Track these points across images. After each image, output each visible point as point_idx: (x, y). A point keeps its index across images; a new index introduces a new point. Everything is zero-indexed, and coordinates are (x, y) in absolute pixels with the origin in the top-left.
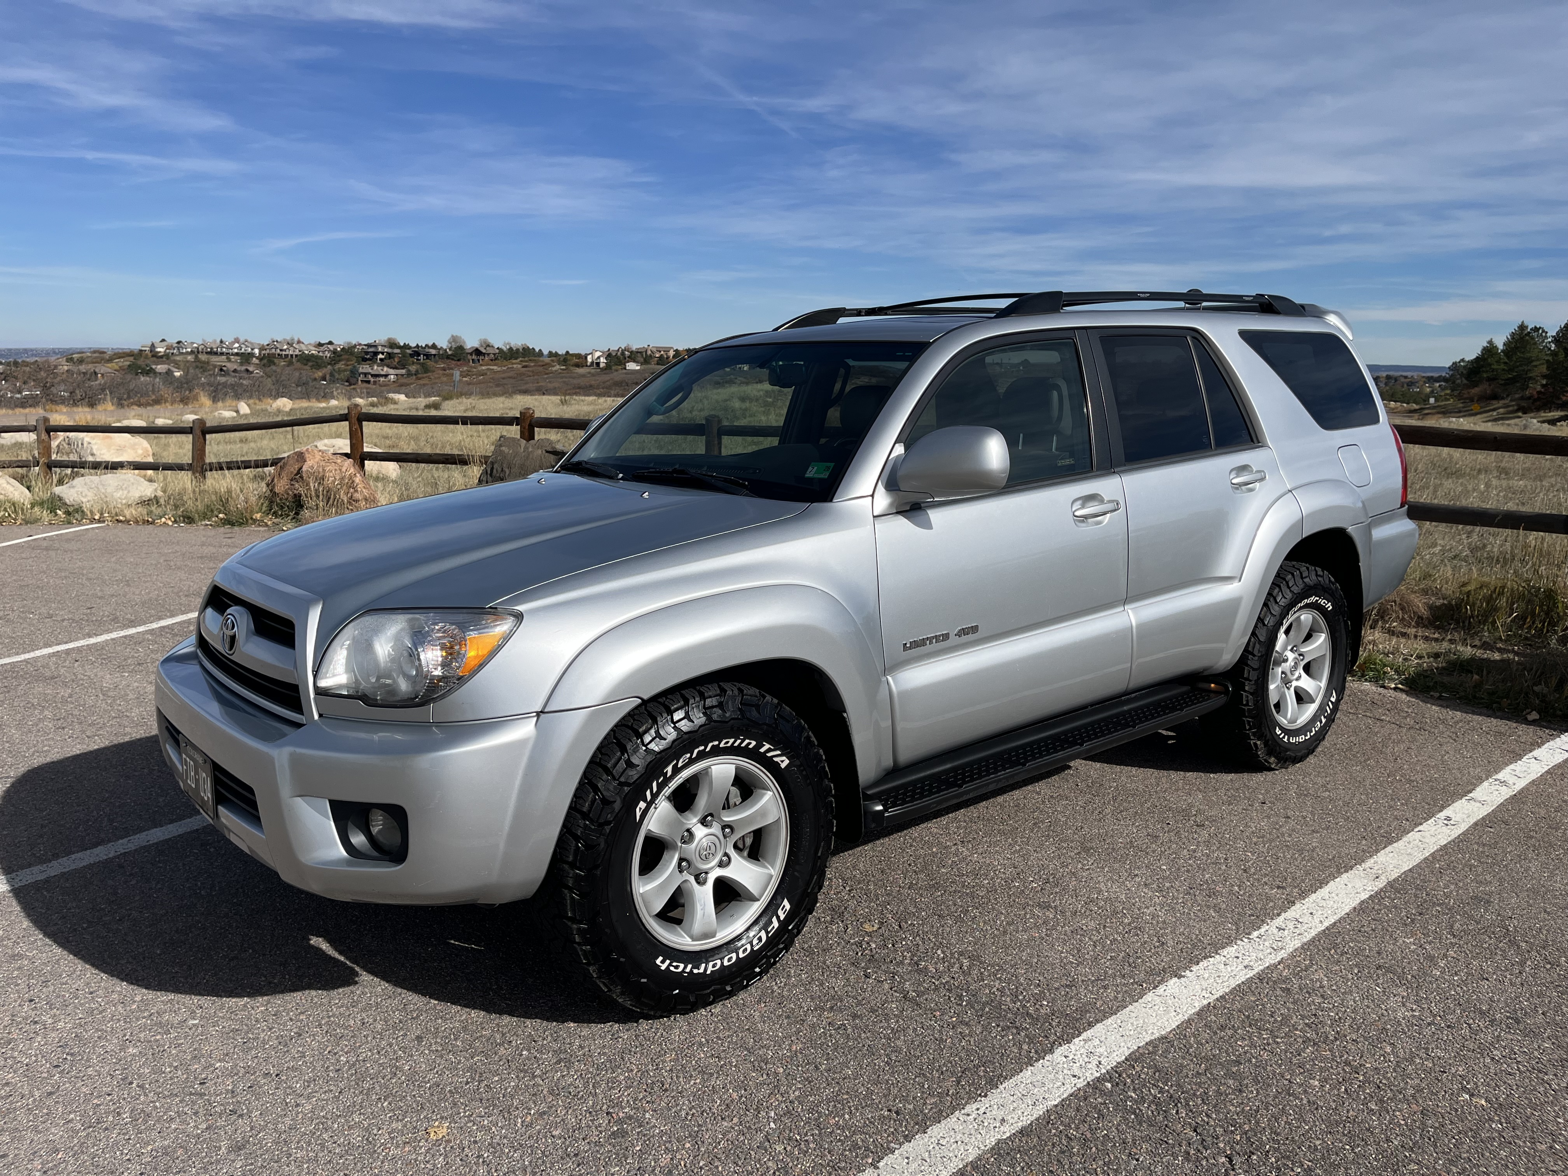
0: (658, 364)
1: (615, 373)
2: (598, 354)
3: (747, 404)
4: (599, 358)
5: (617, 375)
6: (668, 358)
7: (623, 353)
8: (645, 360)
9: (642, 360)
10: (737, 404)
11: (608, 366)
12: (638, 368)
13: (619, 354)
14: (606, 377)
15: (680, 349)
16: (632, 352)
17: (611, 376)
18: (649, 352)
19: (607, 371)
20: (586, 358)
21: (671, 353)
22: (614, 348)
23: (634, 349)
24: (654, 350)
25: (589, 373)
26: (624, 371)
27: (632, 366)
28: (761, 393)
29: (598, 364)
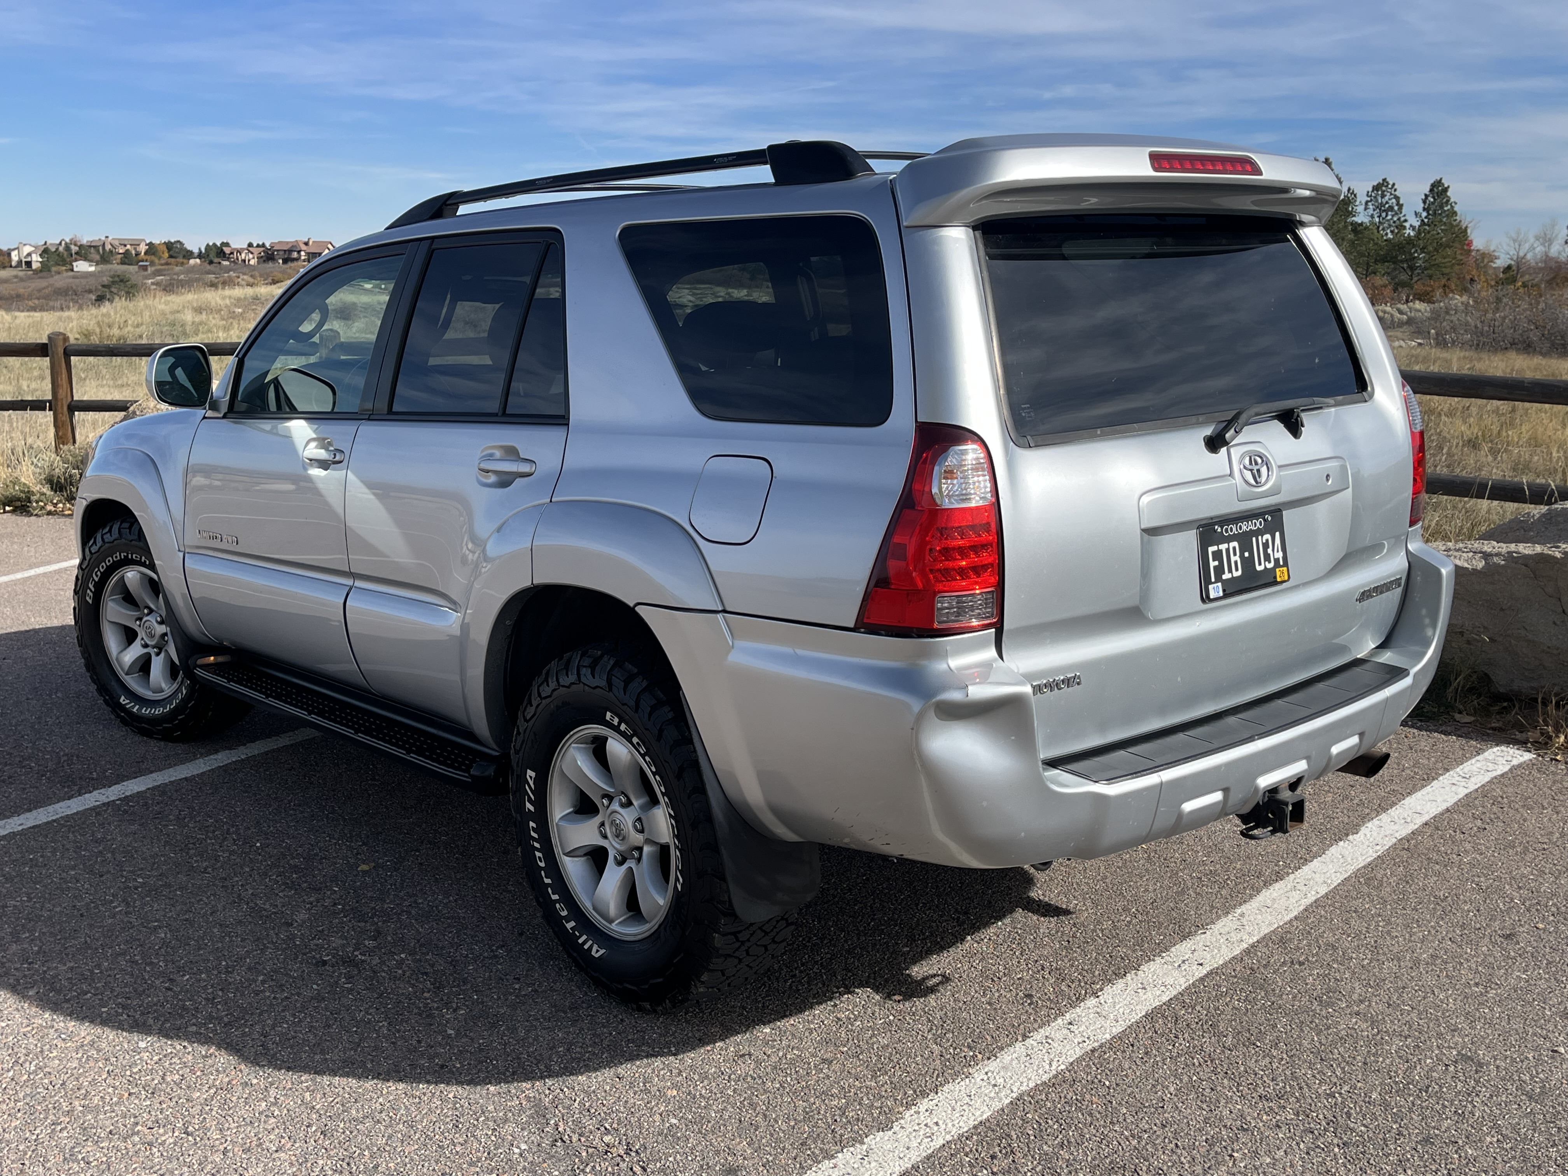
0: (123, 263)
1: (57, 277)
2: (27, 249)
3: (204, 316)
4: (29, 254)
5: (60, 280)
6: (137, 254)
7: (67, 248)
8: (102, 257)
9: (98, 257)
10: (189, 317)
11: (45, 268)
12: (92, 269)
13: (61, 249)
14: (42, 283)
15: (156, 241)
16: (81, 247)
17: (51, 281)
18: (108, 247)
19: (44, 274)
20: (9, 255)
21: (143, 248)
22: (53, 240)
23: (84, 241)
24: (117, 243)
25: (16, 277)
26: (71, 274)
27: (82, 266)
28: (228, 302)
29: (29, 264)
